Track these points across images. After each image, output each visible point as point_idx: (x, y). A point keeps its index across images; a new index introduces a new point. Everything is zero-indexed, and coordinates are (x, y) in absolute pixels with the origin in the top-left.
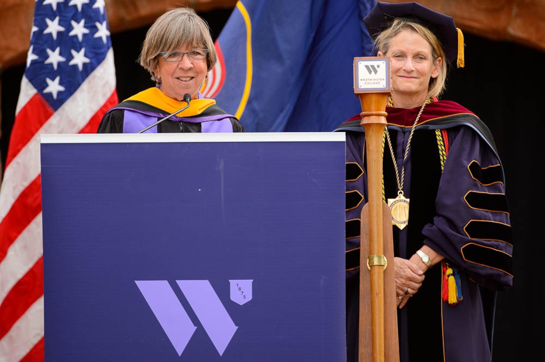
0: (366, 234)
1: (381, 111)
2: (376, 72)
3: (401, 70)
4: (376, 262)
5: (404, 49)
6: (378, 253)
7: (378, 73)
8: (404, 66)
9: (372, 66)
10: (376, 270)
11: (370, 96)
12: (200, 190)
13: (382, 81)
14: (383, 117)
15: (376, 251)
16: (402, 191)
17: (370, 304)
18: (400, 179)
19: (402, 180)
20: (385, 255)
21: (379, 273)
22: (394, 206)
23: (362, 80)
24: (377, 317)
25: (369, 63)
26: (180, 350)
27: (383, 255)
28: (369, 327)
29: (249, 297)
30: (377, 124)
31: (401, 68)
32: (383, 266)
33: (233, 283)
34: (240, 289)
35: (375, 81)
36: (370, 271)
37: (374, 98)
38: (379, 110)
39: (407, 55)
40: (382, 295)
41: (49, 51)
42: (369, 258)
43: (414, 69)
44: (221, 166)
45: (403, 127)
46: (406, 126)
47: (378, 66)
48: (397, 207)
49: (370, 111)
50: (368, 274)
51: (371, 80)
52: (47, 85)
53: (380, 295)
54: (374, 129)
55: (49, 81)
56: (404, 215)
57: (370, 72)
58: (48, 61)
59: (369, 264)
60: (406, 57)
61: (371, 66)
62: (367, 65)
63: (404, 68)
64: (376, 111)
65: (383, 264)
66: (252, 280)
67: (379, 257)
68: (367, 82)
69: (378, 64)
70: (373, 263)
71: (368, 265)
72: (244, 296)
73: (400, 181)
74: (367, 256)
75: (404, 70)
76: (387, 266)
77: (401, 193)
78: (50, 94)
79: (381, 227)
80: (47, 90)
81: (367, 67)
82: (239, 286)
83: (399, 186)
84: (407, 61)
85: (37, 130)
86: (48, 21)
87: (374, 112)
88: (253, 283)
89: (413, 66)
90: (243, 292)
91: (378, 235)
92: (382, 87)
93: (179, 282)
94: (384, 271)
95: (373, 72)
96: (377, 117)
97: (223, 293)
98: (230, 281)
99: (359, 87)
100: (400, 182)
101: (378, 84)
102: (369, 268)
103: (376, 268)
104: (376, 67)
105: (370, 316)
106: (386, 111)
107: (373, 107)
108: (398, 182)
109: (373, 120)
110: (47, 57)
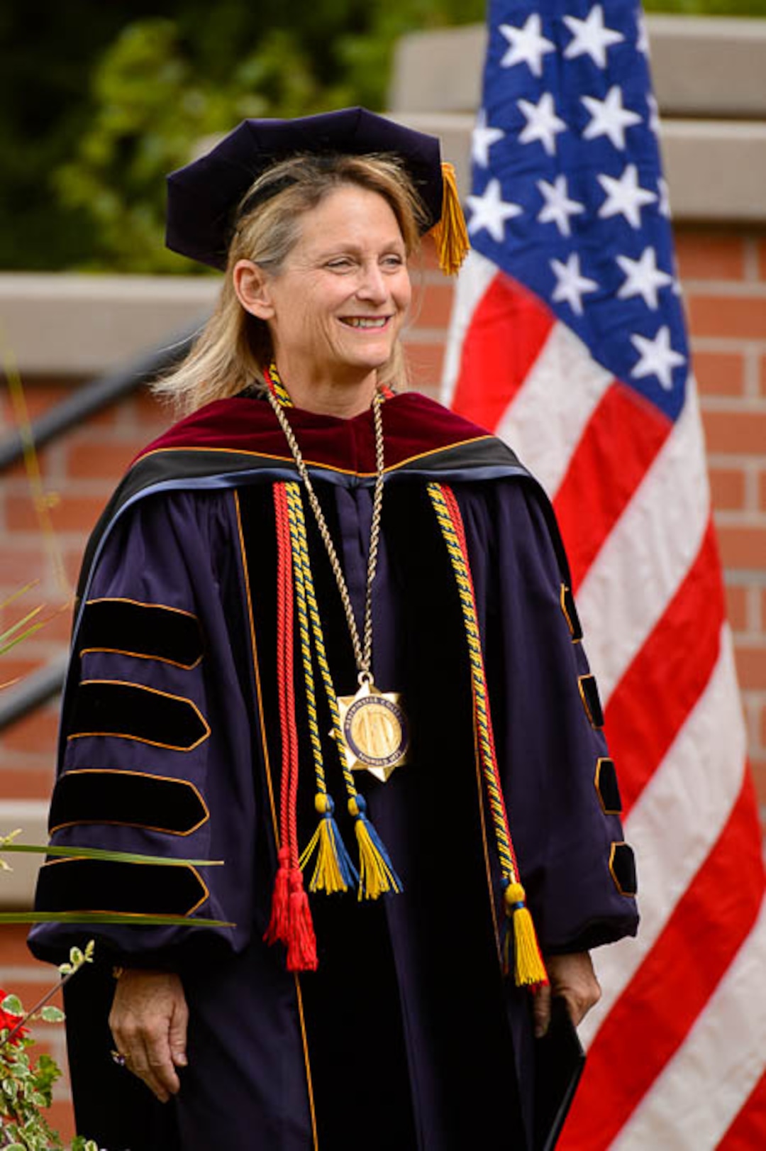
5: (354, 240)
16: (369, 675)
18: (361, 640)
19: (368, 644)
22: (356, 715)
31: (355, 293)
41: (625, 263)
45: (351, 475)
46: (359, 472)
48: (362, 721)
52: (637, 356)
55: (640, 342)
56: (384, 739)
58: (626, 291)
60: (362, 261)
73: (363, 645)
75: (364, 300)
77: (365, 678)
78: (652, 379)
80: (640, 370)
83: (360, 658)
84: (366, 273)
85: (636, 482)
86: (607, 182)
100: (362, 649)
108: (357, 649)
110: (622, 278)
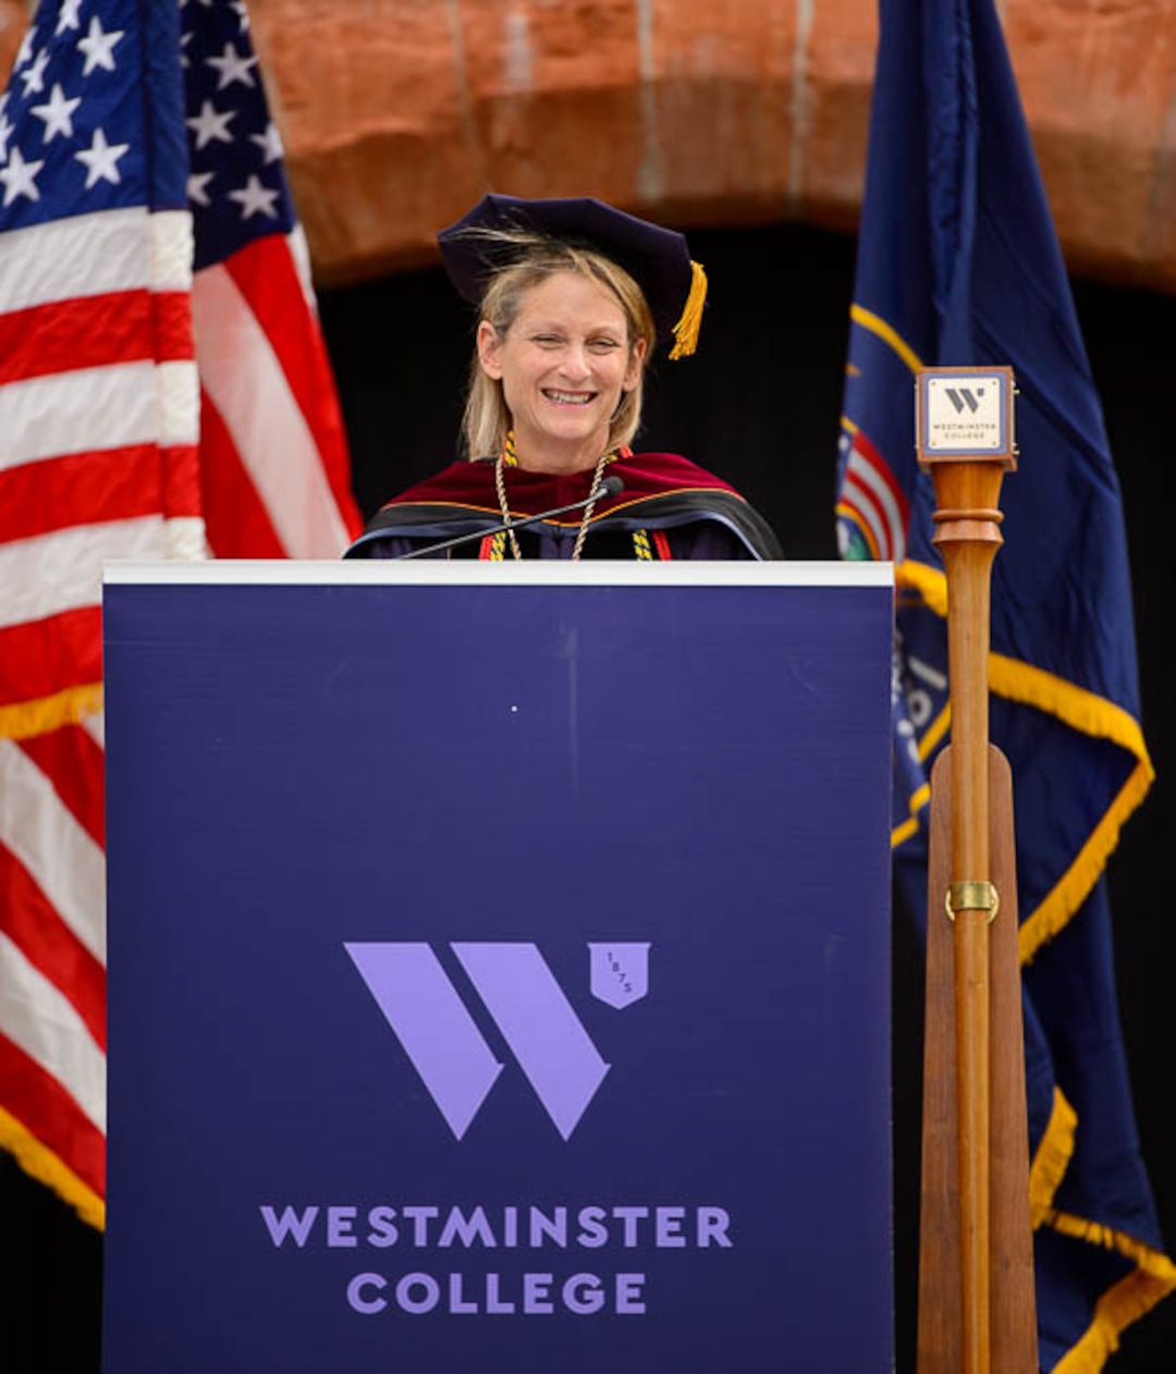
0: (944, 827)
1: (987, 507)
2: (974, 406)
3: (555, 373)
4: (969, 900)
6: (976, 876)
7: (979, 410)
8: (564, 364)
9: (966, 392)
10: (970, 921)
11: (960, 468)
12: (514, 709)
13: (991, 430)
14: (991, 524)
15: (969, 872)
17: (952, 1007)
20: (992, 881)
21: (977, 928)
23: (937, 427)
24: (970, 1043)
25: (957, 384)
26: (459, 1125)
27: (987, 883)
28: (952, 1070)
29: (640, 989)
30: (974, 542)
31: (555, 368)
32: (988, 910)
33: (598, 951)
34: (616, 967)
35: (973, 431)
36: (953, 925)
37: (968, 475)
38: (980, 505)
39: (571, 336)
40: (984, 986)
42: (951, 888)
43: (588, 373)
44: (571, 646)
45: (553, 526)
46: (562, 523)
47: (981, 392)
49: (958, 507)
50: (948, 932)
51: (960, 427)
53: (980, 986)
54: (969, 557)
57: (959, 407)
59: (951, 904)
60: (566, 340)
61: (963, 391)
62: (950, 387)
63: (562, 370)
64: (973, 507)
65: (987, 905)
66: (647, 946)
67: (979, 888)
68: (952, 432)
69: (981, 387)
70: (962, 902)
71: (948, 908)
72: (627, 985)
74: (946, 885)
75: (563, 376)
76: (999, 911)
79: (984, 810)
81: (951, 393)
82: (614, 960)
84: (568, 352)
87: (969, 512)
88: (651, 951)
89: (587, 365)
90: (623, 975)
91: (976, 830)
92: (990, 446)
93: (458, 948)
94: (991, 925)
95: (966, 408)
96: (976, 523)
97: (573, 977)
98: (592, 946)
99: (930, 445)
101: (980, 440)
102: (952, 915)
103: (970, 914)
104: (974, 393)
105: (952, 1041)
106: (1000, 508)
107: (966, 498)
109: (967, 531)
